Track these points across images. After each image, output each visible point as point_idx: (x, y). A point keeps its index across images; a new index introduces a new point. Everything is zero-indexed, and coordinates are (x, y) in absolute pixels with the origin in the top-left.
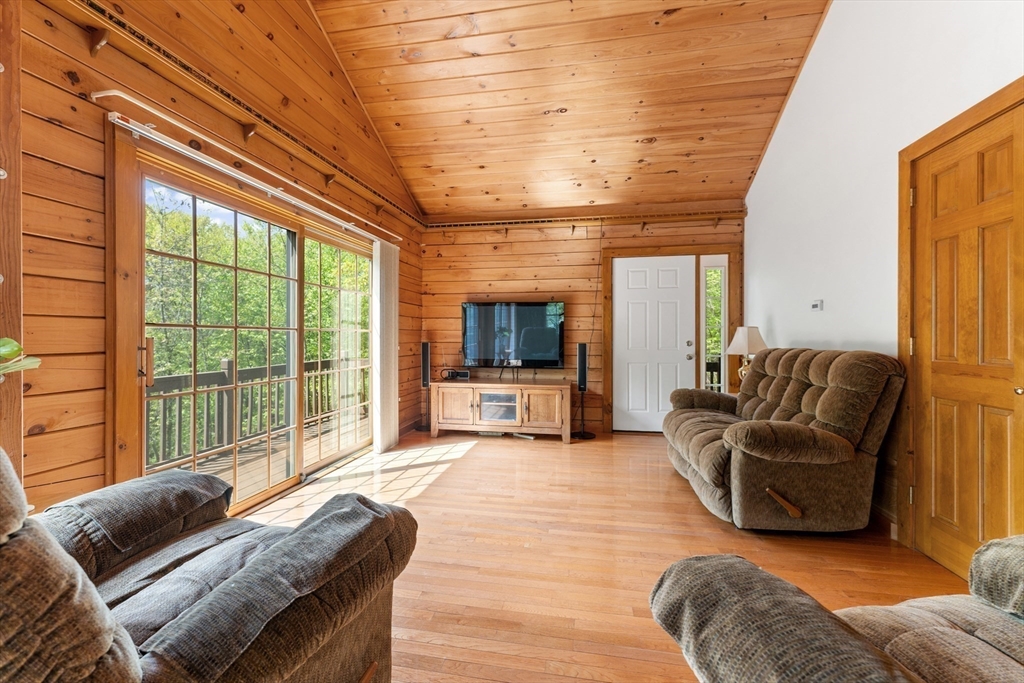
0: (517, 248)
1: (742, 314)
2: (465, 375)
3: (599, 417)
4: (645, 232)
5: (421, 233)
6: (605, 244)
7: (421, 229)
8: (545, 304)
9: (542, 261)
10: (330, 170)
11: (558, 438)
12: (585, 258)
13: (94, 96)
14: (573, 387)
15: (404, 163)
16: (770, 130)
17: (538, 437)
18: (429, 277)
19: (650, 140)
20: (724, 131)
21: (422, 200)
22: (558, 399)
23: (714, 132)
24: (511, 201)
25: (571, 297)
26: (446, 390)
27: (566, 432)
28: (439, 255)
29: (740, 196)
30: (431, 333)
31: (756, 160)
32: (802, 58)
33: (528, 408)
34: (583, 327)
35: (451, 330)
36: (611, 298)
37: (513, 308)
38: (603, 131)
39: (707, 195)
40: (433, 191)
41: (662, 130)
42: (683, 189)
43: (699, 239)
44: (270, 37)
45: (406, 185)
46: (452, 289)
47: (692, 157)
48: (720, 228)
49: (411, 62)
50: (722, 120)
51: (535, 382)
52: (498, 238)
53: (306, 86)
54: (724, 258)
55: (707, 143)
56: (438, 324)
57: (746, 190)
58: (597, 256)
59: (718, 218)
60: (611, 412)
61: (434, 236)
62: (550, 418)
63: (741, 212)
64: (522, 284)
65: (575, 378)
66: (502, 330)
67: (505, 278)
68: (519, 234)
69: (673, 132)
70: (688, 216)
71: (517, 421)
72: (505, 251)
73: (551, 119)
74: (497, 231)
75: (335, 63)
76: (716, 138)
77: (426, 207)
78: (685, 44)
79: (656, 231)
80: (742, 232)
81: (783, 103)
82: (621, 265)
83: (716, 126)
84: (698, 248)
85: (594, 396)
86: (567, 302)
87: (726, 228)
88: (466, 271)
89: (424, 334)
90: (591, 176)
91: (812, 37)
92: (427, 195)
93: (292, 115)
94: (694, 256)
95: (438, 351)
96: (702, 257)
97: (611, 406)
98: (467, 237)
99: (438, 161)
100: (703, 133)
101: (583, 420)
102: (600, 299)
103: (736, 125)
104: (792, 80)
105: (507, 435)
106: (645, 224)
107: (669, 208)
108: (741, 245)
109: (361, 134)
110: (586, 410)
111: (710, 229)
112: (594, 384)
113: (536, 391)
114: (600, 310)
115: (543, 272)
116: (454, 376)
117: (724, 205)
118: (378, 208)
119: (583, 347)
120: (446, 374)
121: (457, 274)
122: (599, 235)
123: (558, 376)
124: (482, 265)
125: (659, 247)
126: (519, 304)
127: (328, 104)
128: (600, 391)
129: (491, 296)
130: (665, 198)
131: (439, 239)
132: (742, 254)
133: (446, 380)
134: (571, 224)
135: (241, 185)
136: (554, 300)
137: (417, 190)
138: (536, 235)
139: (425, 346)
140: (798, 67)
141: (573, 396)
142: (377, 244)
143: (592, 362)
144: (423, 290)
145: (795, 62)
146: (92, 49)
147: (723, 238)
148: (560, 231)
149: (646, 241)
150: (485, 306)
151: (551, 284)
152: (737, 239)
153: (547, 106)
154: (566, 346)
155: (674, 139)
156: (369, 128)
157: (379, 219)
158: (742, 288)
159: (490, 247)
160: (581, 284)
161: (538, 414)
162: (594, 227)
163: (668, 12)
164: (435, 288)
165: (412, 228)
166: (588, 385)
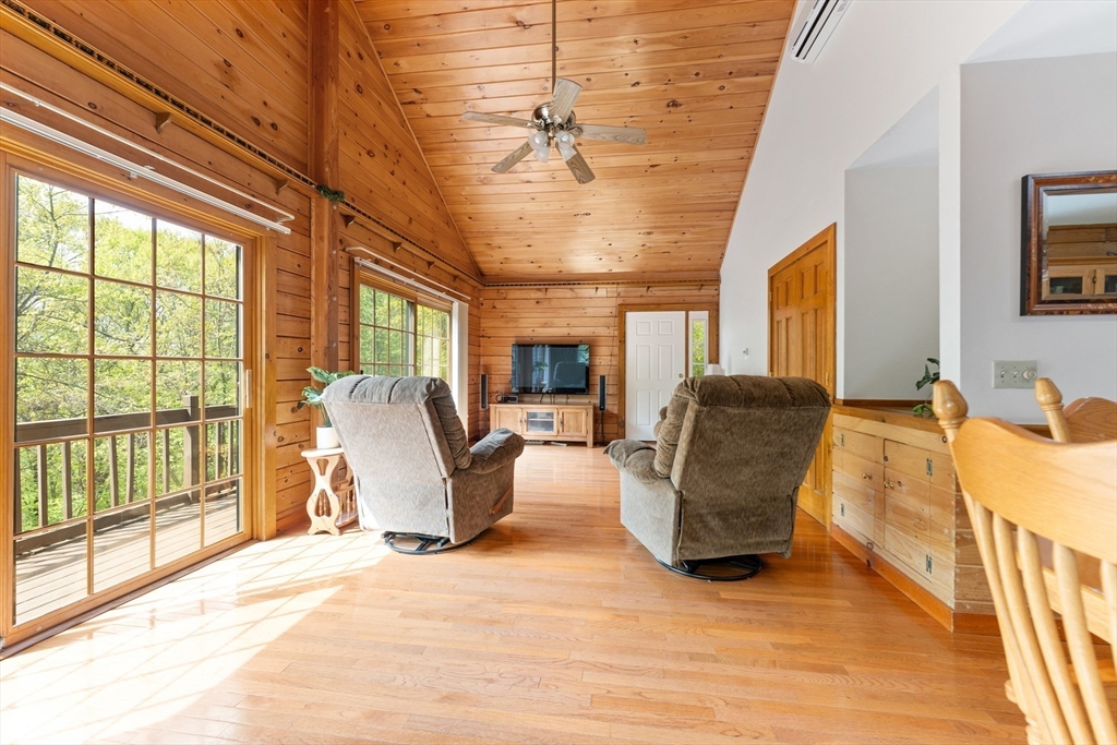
0: (554, 303)
1: (718, 355)
2: (514, 399)
3: (616, 431)
4: (650, 293)
5: (480, 290)
6: (620, 301)
7: (481, 287)
8: (576, 346)
9: (573, 313)
10: (431, 259)
11: (583, 444)
12: (607, 311)
13: (347, 249)
14: (595, 408)
15: (471, 242)
16: (729, 230)
17: (570, 444)
18: (485, 323)
19: (649, 233)
20: (697, 230)
21: (482, 266)
22: (584, 415)
23: (692, 230)
24: (550, 268)
25: (594, 341)
26: (502, 410)
27: (590, 440)
28: (494, 307)
29: (717, 269)
30: (487, 368)
31: (724, 247)
32: (740, 192)
33: (562, 423)
34: (604, 363)
35: (504, 365)
36: (624, 342)
37: (547, 349)
38: (617, 227)
39: (693, 268)
40: (491, 261)
41: (656, 227)
42: (675, 263)
43: (688, 300)
44: (404, 183)
45: (471, 256)
46: (504, 333)
47: (679, 244)
48: (703, 292)
49: (484, 184)
50: (695, 223)
51: (567, 404)
52: (539, 295)
53: (420, 207)
54: (705, 314)
55: (688, 236)
56: (493, 360)
57: (720, 265)
58: (614, 310)
59: (701, 284)
60: (624, 426)
61: (491, 293)
62: (578, 429)
63: (717, 281)
64: (559, 330)
65: (597, 402)
66: (539, 364)
67: (545, 325)
68: (557, 292)
69: (664, 229)
70: (681, 282)
71: (554, 432)
72: (545, 304)
73: (578, 219)
74: (539, 290)
75: (433, 184)
76: (693, 233)
77: (485, 271)
78: (665, 182)
79: (658, 292)
80: (718, 295)
81: (734, 215)
82: (631, 316)
83: (692, 226)
84: (687, 306)
85: (611, 415)
86: (592, 346)
87: (707, 291)
88: (515, 320)
89: (481, 368)
90: (609, 254)
91: (743, 181)
92: (485, 262)
93: (415, 229)
94: (684, 312)
95: (493, 381)
96: (690, 313)
97: (624, 422)
98: (515, 293)
99: (497, 241)
100: (685, 230)
101: (603, 433)
102: (616, 343)
103: (705, 226)
104: (737, 203)
105: (547, 443)
106: (649, 287)
107: (666, 276)
108: (718, 304)
109: (446, 227)
110: (605, 425)
111: (696, 292)
112: (611, 406)
113: (568, 410)
114: (616, 350)
115: (574, 322)
116: (506, 400)
117: (706, 275)
118: (455, 277)
119: (603, 378)
120: (499, 399)
121: (507, 322)
122: (615, 295)
123: (585, 400)
124: (527, 315)
125: (659, 304)
126: (552, 346)
127: (429, 214)
128: (616, 412)
129: (534, 339)
130: (663, 269)
131: (494, 295)
132: (718, 311)
133: (500, 402)
134: (595, 286)
135: (394, 280)
136: (581, 343)
137: (479, 259)
138: (569, 294)
139: (484, 377)
140: (739, 196)
141: (595, 415)
142: (456, 304)
143: (610, 390)
144: (481, 334)
145: (737, 194)
146: (346, 225)
147: (705, 299)
148: (587, 291)
149: (651, 300)
150: (524, 348)
151: (579, 330)
152: (715, 299)
153: (576, 212)
154: (591, 378)
155: (665, 233)
156: (451, 221)
157: (455, 285)
158: (718, 335)
159: (534, 302)
160: (602, 331)
161: (569, 427)
162: (612, 289)
163: (652, 166)
164: (491, 332)
165: (474, 287)
166: (607, 407)
